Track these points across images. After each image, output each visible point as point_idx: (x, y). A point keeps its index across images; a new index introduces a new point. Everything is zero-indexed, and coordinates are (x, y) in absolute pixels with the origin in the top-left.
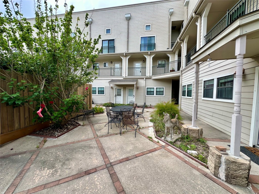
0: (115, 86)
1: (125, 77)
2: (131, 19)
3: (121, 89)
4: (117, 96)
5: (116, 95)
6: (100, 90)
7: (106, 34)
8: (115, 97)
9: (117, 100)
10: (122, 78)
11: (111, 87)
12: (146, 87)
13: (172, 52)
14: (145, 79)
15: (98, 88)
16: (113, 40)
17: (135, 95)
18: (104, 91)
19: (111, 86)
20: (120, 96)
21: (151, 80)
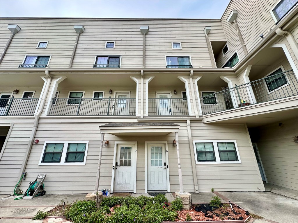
0: (117, 139)
1: (142, 117)
2: (148, 34)
3: (130, 148)
4: (121, 165)
5: (117, 164)
6: (73, 149)
7: (105, 48)
8: (113, 171)
9: (119, 180)
10: (136, 121)
11: (104, 142)
12: (194, 142)
13: (234, 73)
14: (188, 122)
15: (69, 144)
16: (118, 57)
17: (167, 164)
18: (84, 153)
19: (105, 139)
20: (129, 165)
21: (203, 125)
